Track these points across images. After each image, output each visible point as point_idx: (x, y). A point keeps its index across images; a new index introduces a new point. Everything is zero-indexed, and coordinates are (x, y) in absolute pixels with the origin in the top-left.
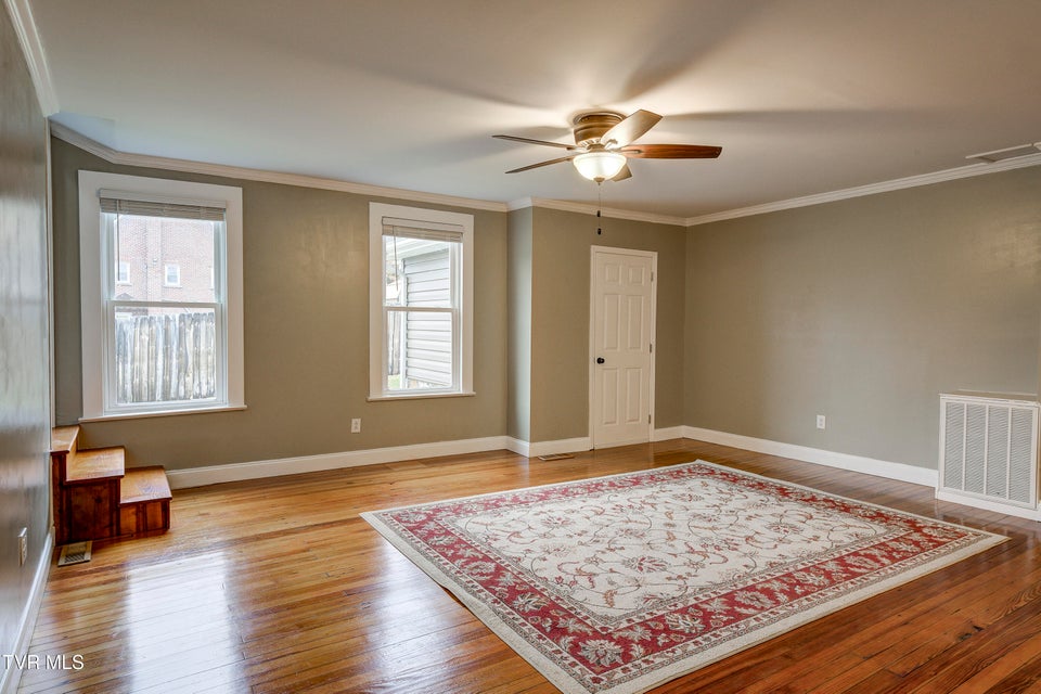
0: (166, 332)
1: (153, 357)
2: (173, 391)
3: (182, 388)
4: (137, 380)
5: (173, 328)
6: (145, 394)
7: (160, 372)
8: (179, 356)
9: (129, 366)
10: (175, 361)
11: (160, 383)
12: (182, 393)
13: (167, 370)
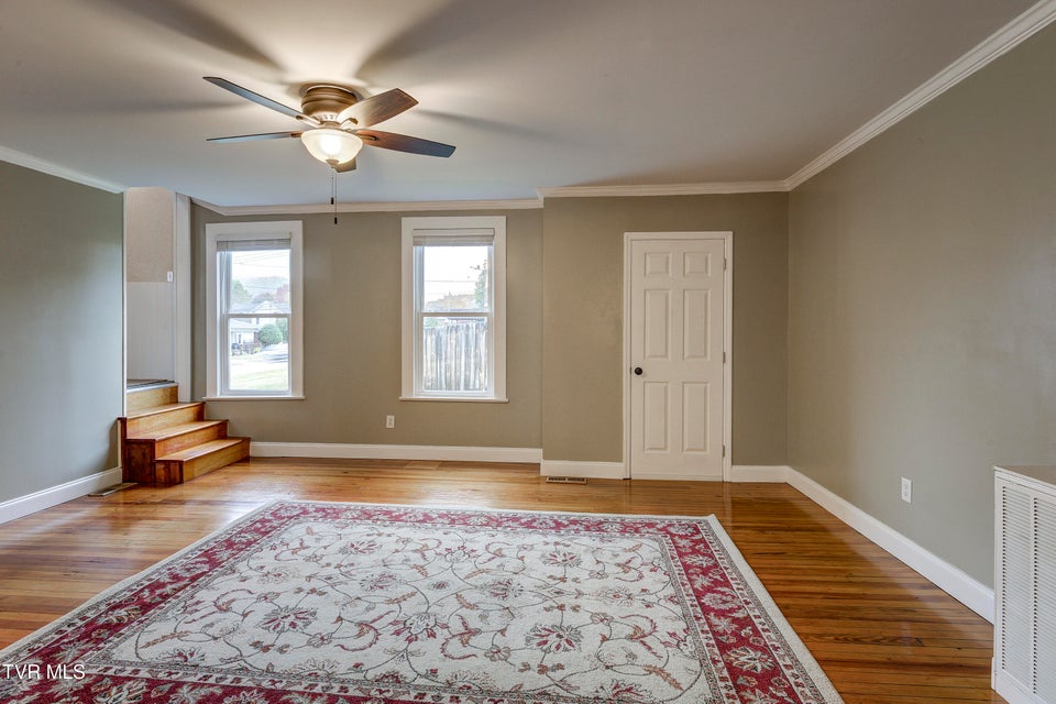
0: (467, 336)
1: (457, 357)
2: (472, 383)
3: (477, 382)
4: (448, 374)
5: (472, 333)
6: (453, 384)
7: (463, 369)
8: (476, 356)
9: (443, 363)
10: (472, 361)
11: (463, 378)
12: (477, 386)
13: (467, 366)
